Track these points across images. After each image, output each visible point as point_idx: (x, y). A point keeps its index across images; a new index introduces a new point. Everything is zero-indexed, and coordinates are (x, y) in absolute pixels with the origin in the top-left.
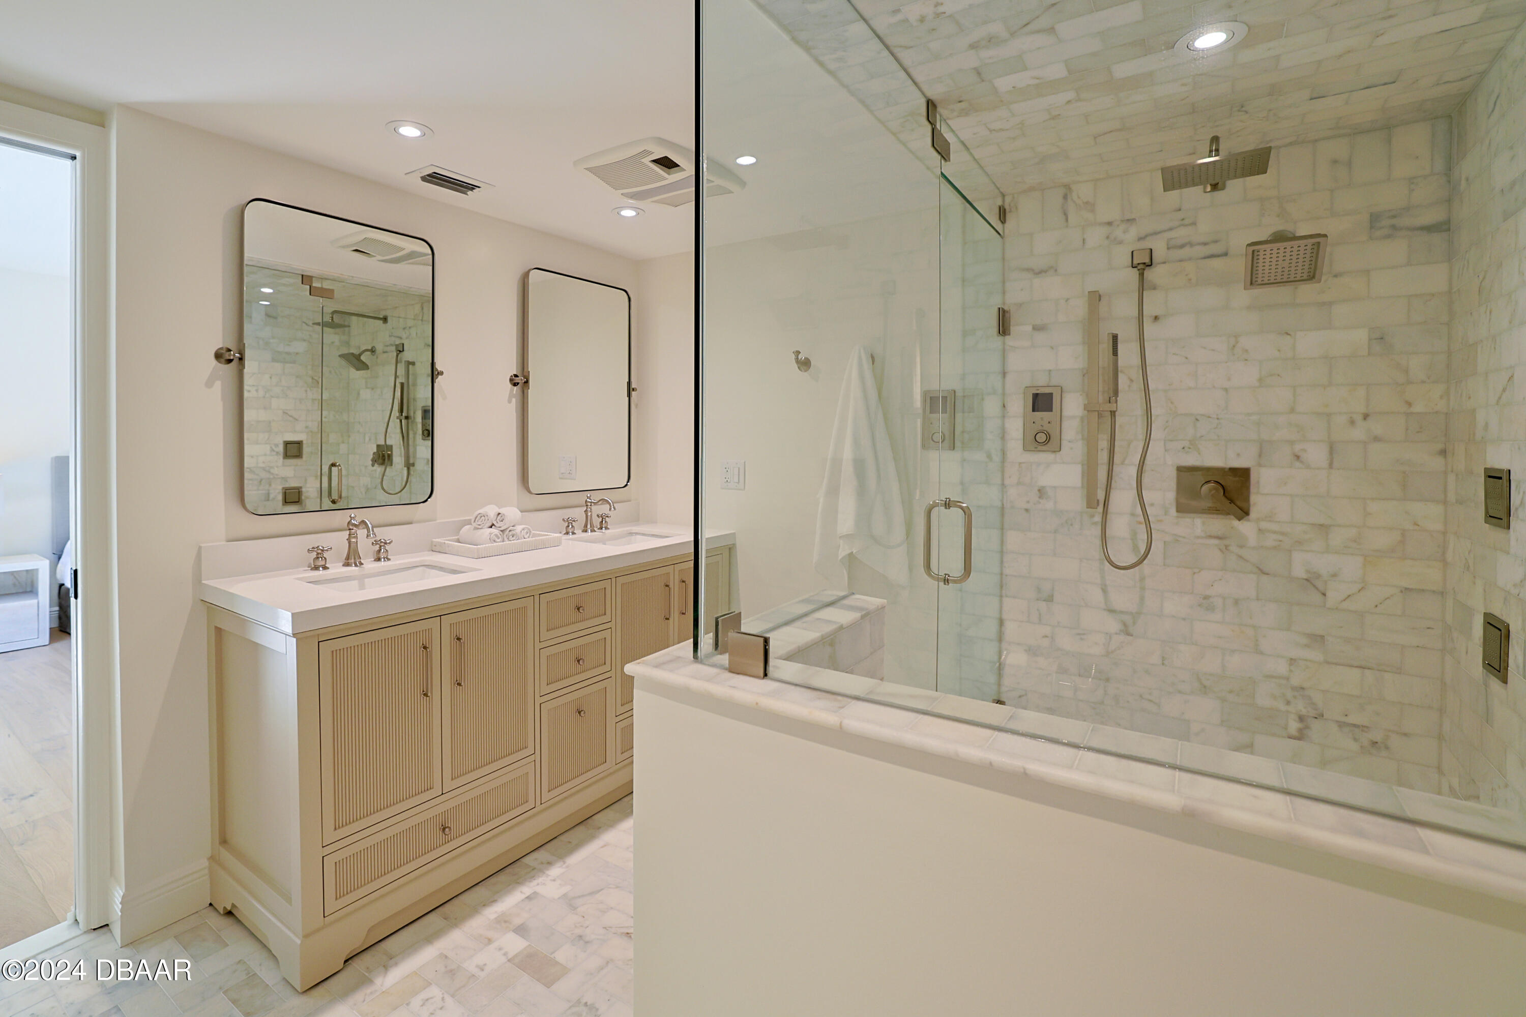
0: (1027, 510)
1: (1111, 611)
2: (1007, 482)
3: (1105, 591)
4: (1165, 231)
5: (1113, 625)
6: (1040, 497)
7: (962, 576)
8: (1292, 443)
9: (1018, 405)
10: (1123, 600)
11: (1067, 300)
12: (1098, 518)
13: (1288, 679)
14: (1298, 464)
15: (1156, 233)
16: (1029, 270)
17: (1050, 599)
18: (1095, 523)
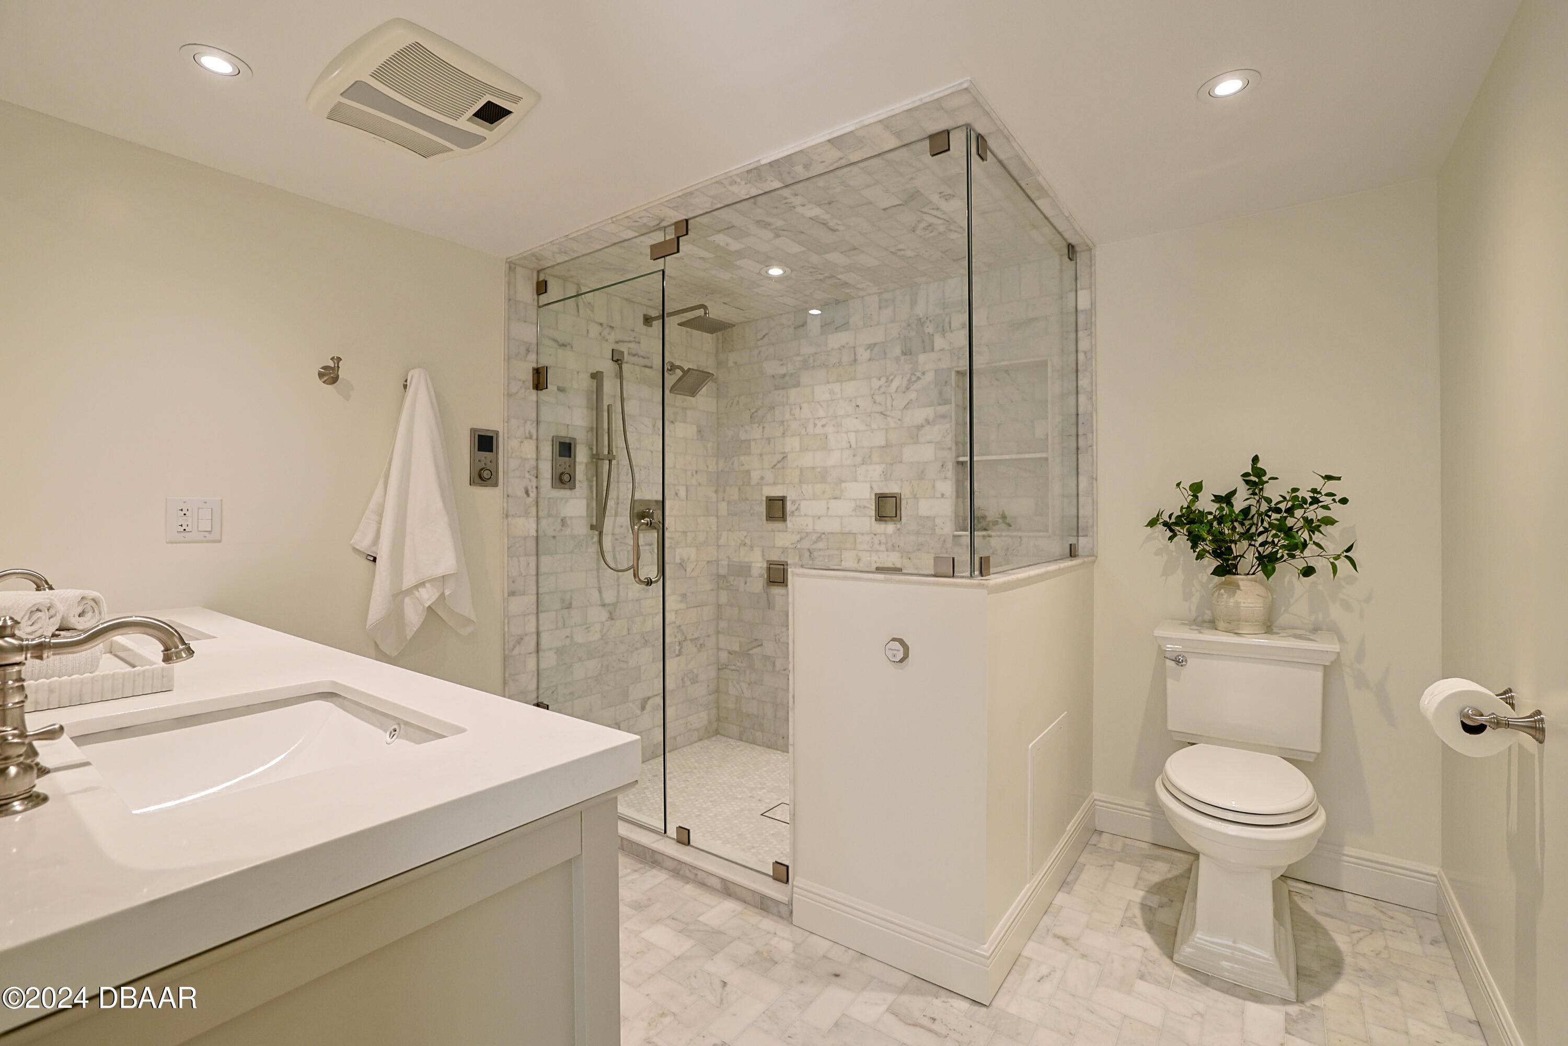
0: (554, 537)
1: (603, 605)
2: (540, 514)
3: (600, 592)
4: (627, 342)
5: (604, 615)
6: (563, 526)
7: (657, 576)
8: (674, 485)
9: (547, 451)
10: (609, 597)
11: (578, 372)
12: (596, 539)
13: (675, 623)
14: (676, 498)
15: (623, 341)
16: (555, 340)
17: (569, 607)
18: (593, 543)
